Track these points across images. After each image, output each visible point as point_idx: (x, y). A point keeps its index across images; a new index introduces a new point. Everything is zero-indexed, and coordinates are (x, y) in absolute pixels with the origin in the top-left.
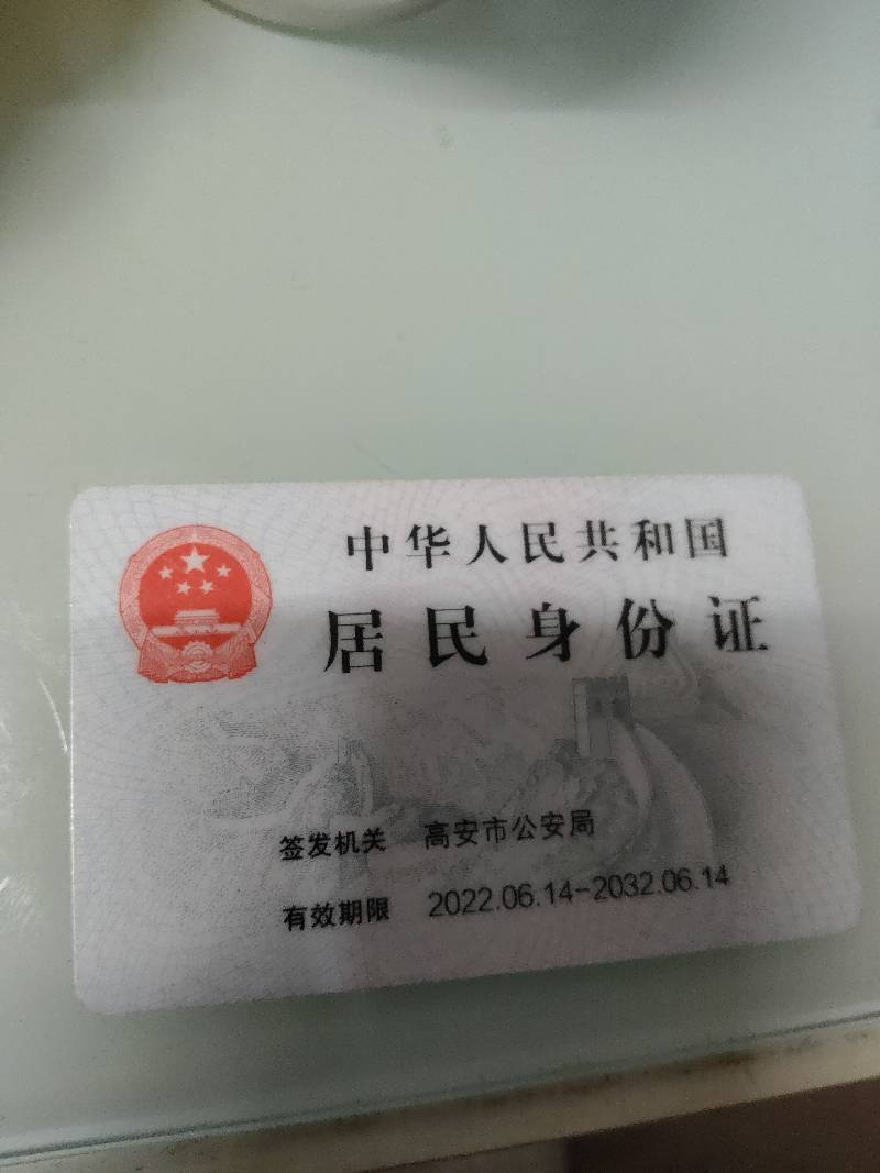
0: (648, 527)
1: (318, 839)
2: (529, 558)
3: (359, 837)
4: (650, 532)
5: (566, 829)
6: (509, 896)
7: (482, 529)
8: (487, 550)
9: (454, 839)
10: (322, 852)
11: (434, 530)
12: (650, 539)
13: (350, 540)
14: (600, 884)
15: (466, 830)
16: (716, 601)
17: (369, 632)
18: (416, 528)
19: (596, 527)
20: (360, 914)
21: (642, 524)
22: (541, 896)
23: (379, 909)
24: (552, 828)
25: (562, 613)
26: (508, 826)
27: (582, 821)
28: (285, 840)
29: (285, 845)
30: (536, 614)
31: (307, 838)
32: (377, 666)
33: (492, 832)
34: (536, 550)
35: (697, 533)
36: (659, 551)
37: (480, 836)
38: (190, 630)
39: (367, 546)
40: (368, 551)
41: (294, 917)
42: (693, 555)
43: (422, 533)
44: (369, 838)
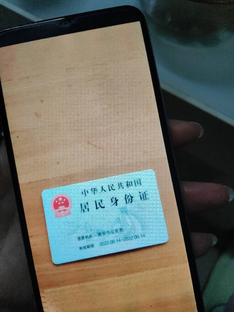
13: (82, 192)
25: (116, 198)
30: (112, 199)
33: (108, 233)
34: (111, 189)
35: (136, 182)
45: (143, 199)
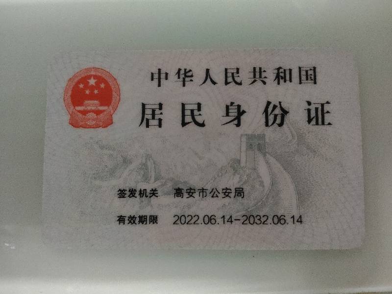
0: (281, 70)
1: (132, 191)
2: (227, 83)
3: (148, 191)
4: (282, 72)
5: (232, 195)
6: (206, 219)
7: (208, 71)
8: (209, 80)
9: (186, 195)
10: (133, 196)
11: (187, 71)
12: (282, 76)
13: (152, 74)
14: (245, 218)
15: (191, 192)
16: (309, 103)
17: (157, 112)
18: (180, 70)
19: (257, 70)
20: (146, 221)
21: (279, 69)
22: (219, 220)
23: (154, 219)
24: (227, 194)
25: (239, 106)
26: (208, 192)
27: (239, 192)
28: (120, 190)
29: (120, 192)
30: (227, 107)
31: (128, 190)
32: (160, 125)
33: (201, 194)
34: (230, 79)
35: (303, 73)
36: (285, 81)
37: (196, 195)
38: (89, 108)
39: (159, 77)
40: (159, 79)
41: (121, 219)
42: (300, 83)
43: (182, 72)
44: (152, 192)
45: (314, 122)
